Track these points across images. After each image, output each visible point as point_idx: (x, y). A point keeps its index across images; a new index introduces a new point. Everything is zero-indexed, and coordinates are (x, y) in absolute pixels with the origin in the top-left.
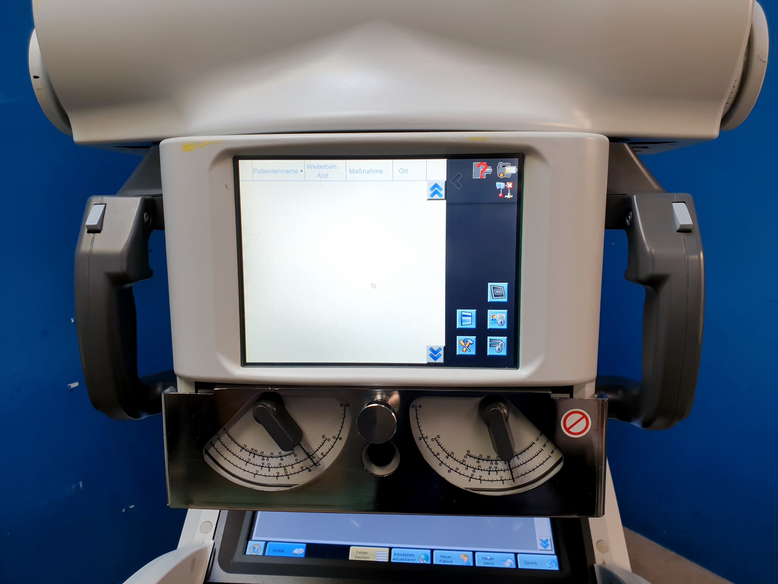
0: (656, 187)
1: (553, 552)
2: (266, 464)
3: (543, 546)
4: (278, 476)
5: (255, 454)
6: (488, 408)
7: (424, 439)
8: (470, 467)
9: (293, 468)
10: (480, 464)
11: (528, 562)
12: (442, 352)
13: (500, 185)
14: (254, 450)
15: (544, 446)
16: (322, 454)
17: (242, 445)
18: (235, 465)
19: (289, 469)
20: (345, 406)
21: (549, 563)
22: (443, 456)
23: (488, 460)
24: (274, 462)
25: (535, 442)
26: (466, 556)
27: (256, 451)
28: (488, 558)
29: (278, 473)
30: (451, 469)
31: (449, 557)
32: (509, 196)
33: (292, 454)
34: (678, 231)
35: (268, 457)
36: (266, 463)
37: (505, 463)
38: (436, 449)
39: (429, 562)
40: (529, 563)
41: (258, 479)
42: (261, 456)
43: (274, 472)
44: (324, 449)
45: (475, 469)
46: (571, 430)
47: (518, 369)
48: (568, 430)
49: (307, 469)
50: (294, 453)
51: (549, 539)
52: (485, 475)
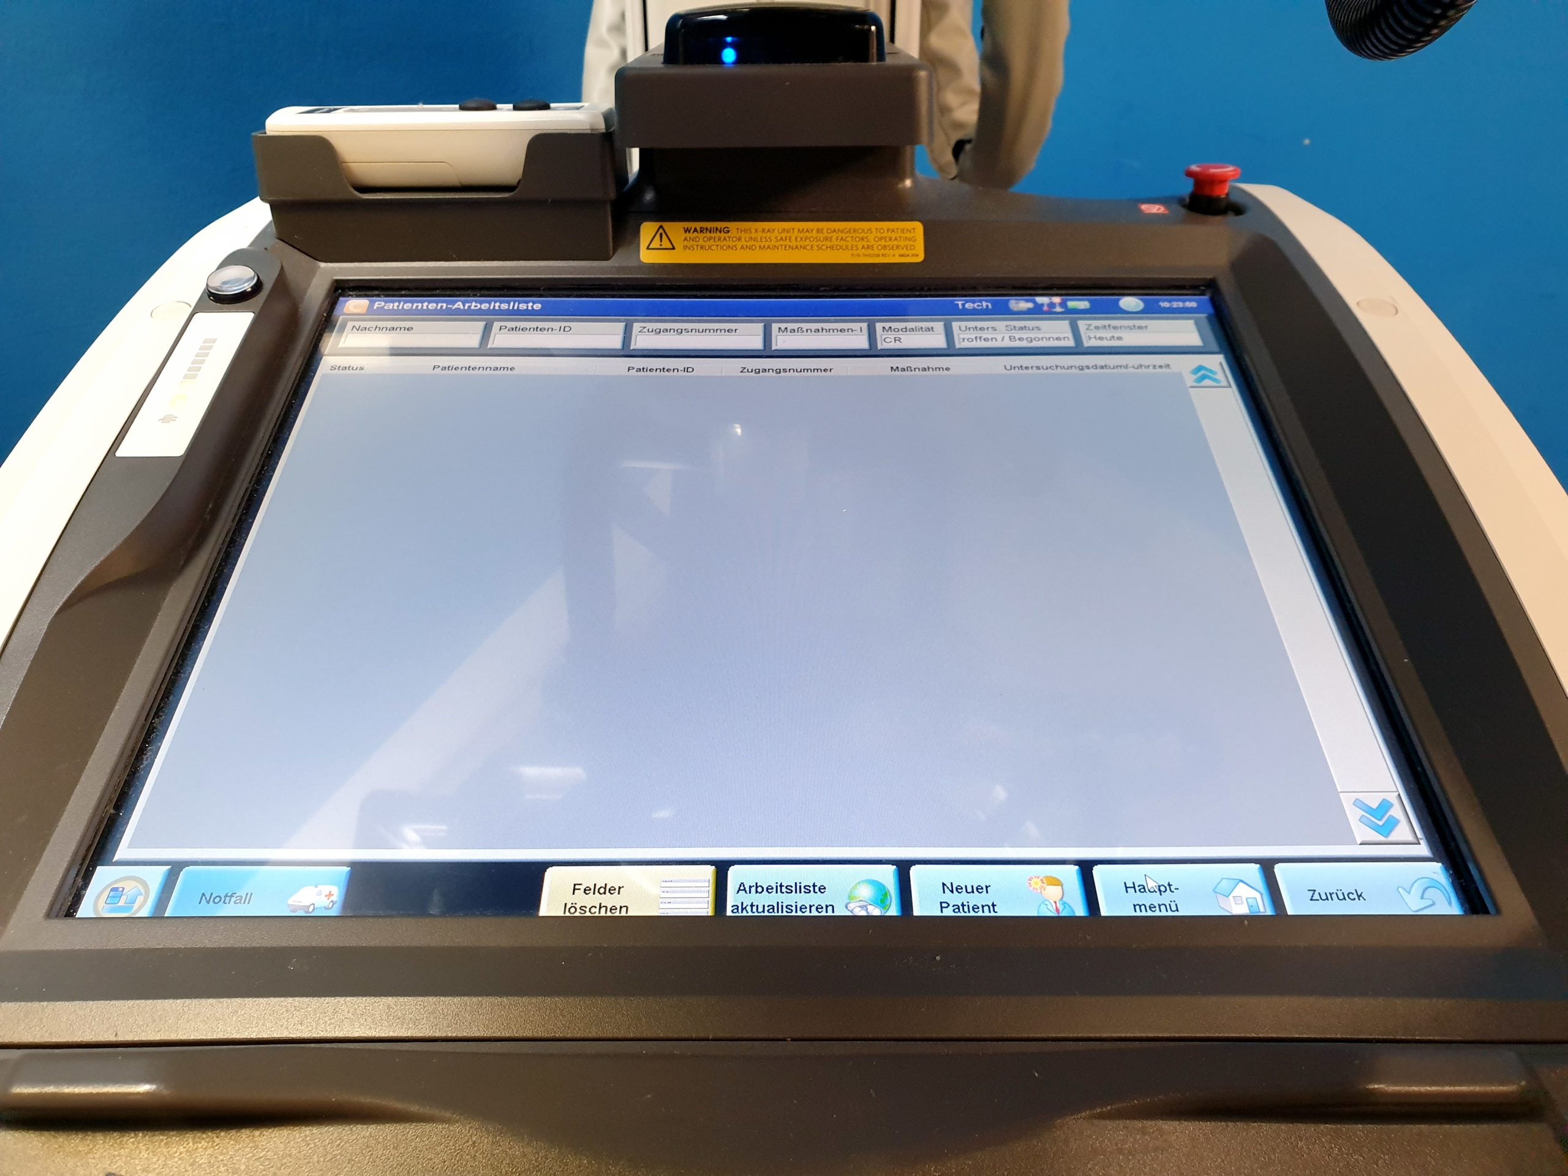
1: (1423, 850)
3: (1377, 829)
11: (1322, 890)
21: (1416, 891)
26: (1055, 882)
28: (1151, 884)
31: (979, 889)
39: (894, 911)
40: (1329, 897)
51: (1392, 798)
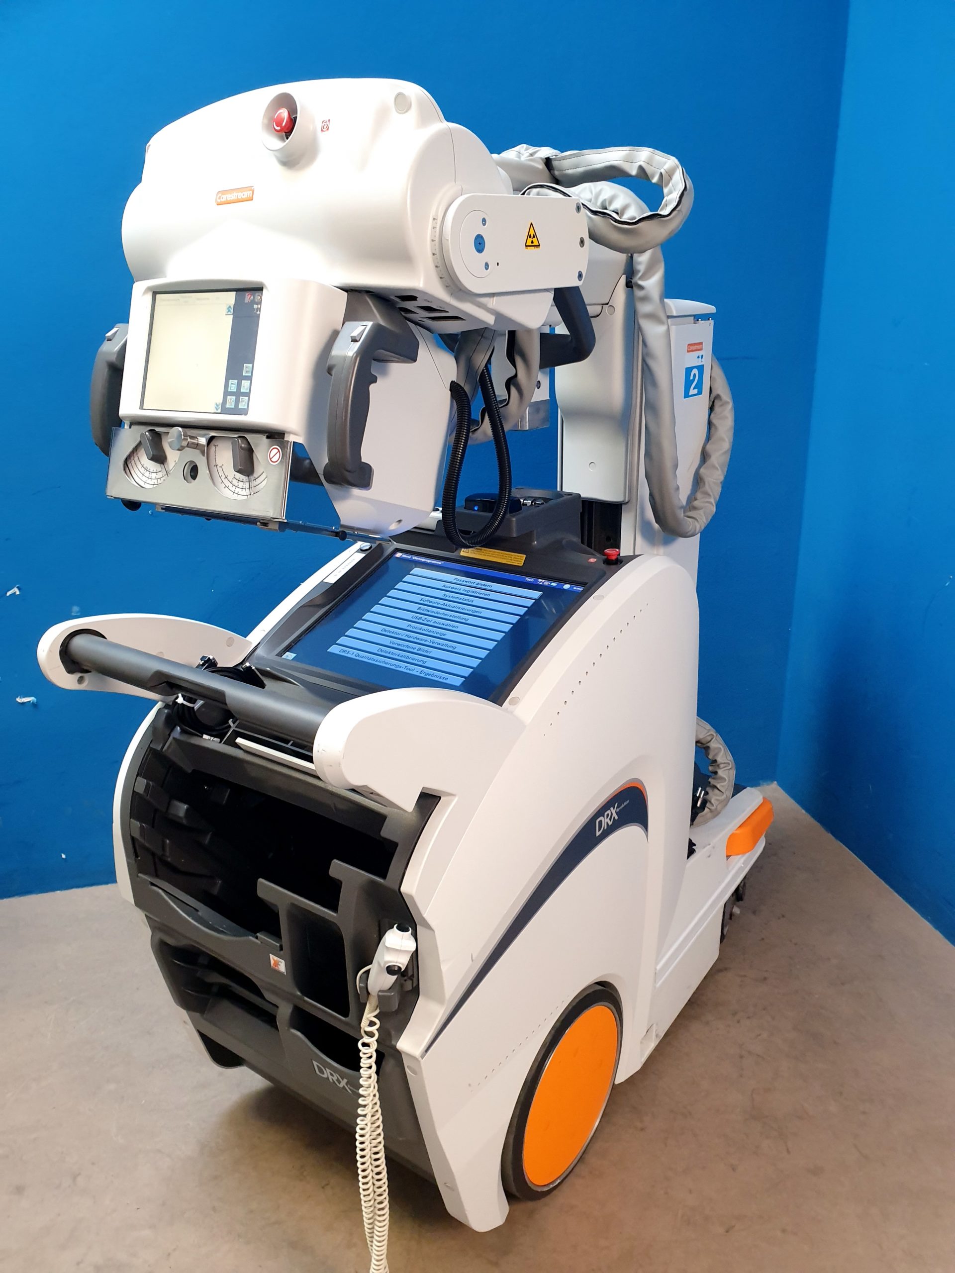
7: (217, 466)
8: (234, 485)
10: (238, 484)
12: (220, 406)
14: (146, 467)
17: (142, 464)
22: (223, 477)
23: (242, 482)
24: (154, 476)
29: (154, 482)
30: (226, 486)
33: (161, 471)
38: (221, 473)
45: (236, 487)
47: (247, 415)
48: (271, 459)
52: (240, 491)
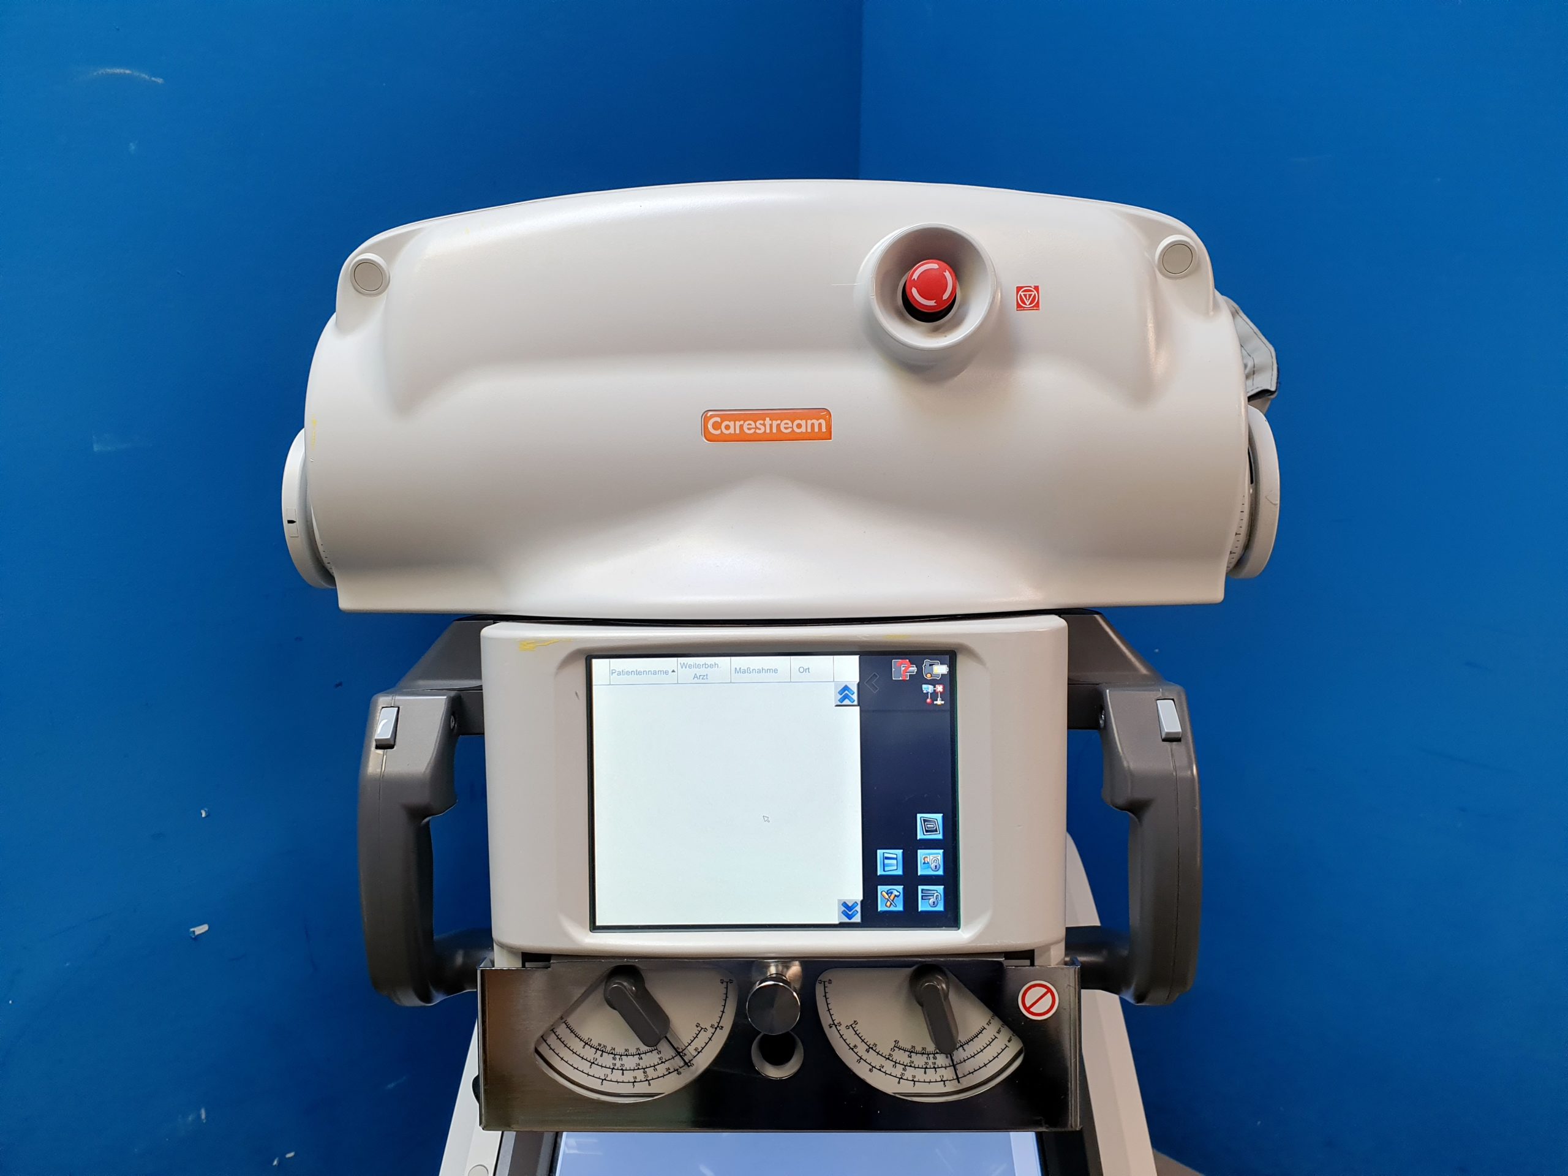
0: (1143, 670)
2: (618, 1066)
4: (635, 1082)
5: (603, 1051)
6: (921, 984)
7: (836, 1026)
8: (899, 1063)
9: (655, 1070)
10: (912, 1059)
12: (858, 908)
13: (928, 688)
14: (602, 1046)
15: (998, 1032)
16: (696, 1049)
17: (586, 1039)
18: (575, 1068)
19: (650, 1071)
20: (727, 982)
22: (861, 1049)
23: (923, 1053)
24: (630, 1062)
25: (986, 1026)
27: (605, 1046)
29: (635, 1078)
30: (873, 1067)
32: (939, 702)
33: (655, 1050)
34: (1164, 740)
35: (621, 1055)
36: (618, 1063)
37: (947, 1057)
38: (853, 1040)
41: (607, 1087)
42: (612, 1053)
43: (629, 1076)
44: (699, 1043)
45: (905, 1066)
46: (1032, 1010)
47: (959, 928)
48: (1028, 1009)
49: (675, 1071)
50: (657, 1049)
52: (920, 1074)
